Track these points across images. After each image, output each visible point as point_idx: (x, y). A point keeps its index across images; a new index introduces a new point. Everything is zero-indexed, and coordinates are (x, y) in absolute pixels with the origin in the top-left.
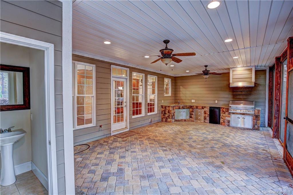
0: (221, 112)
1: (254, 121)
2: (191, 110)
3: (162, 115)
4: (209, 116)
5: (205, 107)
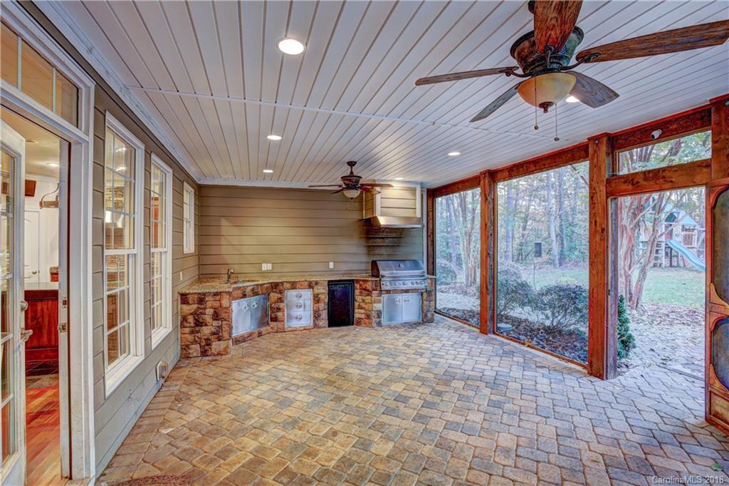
0: (357, 291)
2: (275, 296)
3: (187, 330)
4: (326, 307)
5: (317, 283)
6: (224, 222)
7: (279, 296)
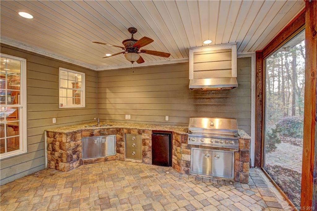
0: (174, 141)
1: (237, 162)
2: (119, 136)
3: (49, 152)
4: (151, 149)
5: (144, 131)
6: (108, 91)
7: (121, 137)
